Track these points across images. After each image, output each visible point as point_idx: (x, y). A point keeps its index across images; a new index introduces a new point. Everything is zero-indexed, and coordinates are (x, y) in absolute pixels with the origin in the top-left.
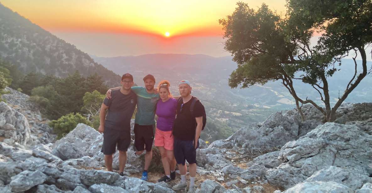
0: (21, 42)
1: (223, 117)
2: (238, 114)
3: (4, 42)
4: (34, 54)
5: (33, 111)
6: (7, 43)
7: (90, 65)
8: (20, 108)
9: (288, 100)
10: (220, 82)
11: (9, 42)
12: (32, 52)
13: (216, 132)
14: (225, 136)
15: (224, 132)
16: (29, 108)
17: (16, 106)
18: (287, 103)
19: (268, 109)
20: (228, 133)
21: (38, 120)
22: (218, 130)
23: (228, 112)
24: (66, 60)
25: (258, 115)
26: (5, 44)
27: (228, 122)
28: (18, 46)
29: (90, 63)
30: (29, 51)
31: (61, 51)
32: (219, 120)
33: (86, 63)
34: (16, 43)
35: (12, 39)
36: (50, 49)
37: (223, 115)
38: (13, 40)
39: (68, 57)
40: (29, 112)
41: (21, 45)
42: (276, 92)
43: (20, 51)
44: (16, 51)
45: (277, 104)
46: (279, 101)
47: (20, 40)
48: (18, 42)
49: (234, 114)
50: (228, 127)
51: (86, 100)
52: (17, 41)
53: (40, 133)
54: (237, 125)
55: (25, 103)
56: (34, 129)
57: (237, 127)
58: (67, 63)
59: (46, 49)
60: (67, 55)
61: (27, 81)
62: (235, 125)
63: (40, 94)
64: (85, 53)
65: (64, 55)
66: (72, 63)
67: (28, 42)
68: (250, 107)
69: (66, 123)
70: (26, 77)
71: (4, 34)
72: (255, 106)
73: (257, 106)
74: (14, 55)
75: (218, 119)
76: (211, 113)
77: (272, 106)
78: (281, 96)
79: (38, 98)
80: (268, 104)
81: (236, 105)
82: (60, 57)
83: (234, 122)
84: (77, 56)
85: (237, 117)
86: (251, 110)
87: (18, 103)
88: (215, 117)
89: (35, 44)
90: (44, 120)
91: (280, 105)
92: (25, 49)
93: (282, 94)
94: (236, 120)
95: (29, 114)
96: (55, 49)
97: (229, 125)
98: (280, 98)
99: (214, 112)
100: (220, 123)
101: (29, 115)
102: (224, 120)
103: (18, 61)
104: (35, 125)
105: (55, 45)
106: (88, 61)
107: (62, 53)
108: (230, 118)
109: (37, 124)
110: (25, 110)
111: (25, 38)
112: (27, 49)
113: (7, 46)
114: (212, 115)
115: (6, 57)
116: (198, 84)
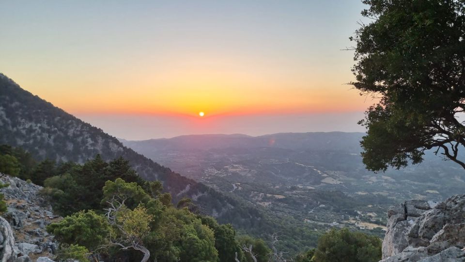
0: (40, 127)
1: (265, 201)
2: (281, 197)
3: (21, 127)
4: (55, 141)
5: (44, 206)
6: (24, 128)
7: (119, 149)
8: (27, 203)
9: (333, 179)
10: (260, 162)
11: (27, 127)
12: (52, 137)
13: (259, 219)
14: (269, 222)
15: (268, 217)
16: (39, 203)
17: (21, 202)
18: (331, 183)
19: (312, 189)
20: (271, 219)
21: (47, 218)
22: (261, 216)
23: (270, 195)
24: (92, 145)
25: (302, 197)
26: (22, 131)
27: (271, 206)
28: (36, 132)
29: (118, 147)
30: (49, 137)
31: (86, 136)
32: (262, 204)
33: (114, 148)
34: (34, 128)
35: (30, 124)
36: (74, 134)
37: (265, 199)
38: (31, 126)
39: (93, 142)
40: (37, 208)
41: (40, 131)
42: (319, 171)
43: (39, 137)
44: (35, 138)
45: (322, 184)
46: (323, 181)
47: (39, 125)
48: (37, 128)
49: (277, 196)
50: (271, 211)
51: (107, 191)
52: (36, 126)
53: (47, 236)
54: (281, 209)
55: (34, 197)
56: (39, 231)
57: (281, 211)
58: (92, 148)
59: (69, 134)
60: (92, 140)
61: (40, 170)
62: (278, 209)
63: (53, 185)
64: (113, 136)
65: (89, 140)
66: (98, 149)
67: (49, 127)
68: (293, 188)
69: (71, 226)
70: (40, 165)
71: (22, 119)
72: (298, 187)
73: (300, 187)
74: (31, 141)
75: (260, 203)
76: (252, 197)
77: (317, 186)
78: (325, 175)
79: (50, 190)
80: (313, 184)
81: (278, 187)
82: (84, 142)
83: (277, 205)
84: (104, 140)
85: (280, 200)
86: (294, 192)
87: (25, 197)
88: (257, 201)
89: (56, 129)
90: (55, 218)
91: (325, 184)
92: (45, 135)
93: (326, 173)
94: (280, 204)
95: (37, 211)
96: (79, 133)
97: (272, 209)
98: (324, 178)
99: (256, 195)
100: (262, 207)
101: (36, 213)
102: (266, 204)
103: (37, 148)
104: (42, 225)
105: (79, 129)
106: (116, 146)
107: (87, 138)
108: (273, 202)
109: (45, 224)
110: (33, 206)
111: (46, 122)
112: (48, 135)
113: (24, 132)
114: (253, 199)
115: (22, 144)
116: (237, 165)
